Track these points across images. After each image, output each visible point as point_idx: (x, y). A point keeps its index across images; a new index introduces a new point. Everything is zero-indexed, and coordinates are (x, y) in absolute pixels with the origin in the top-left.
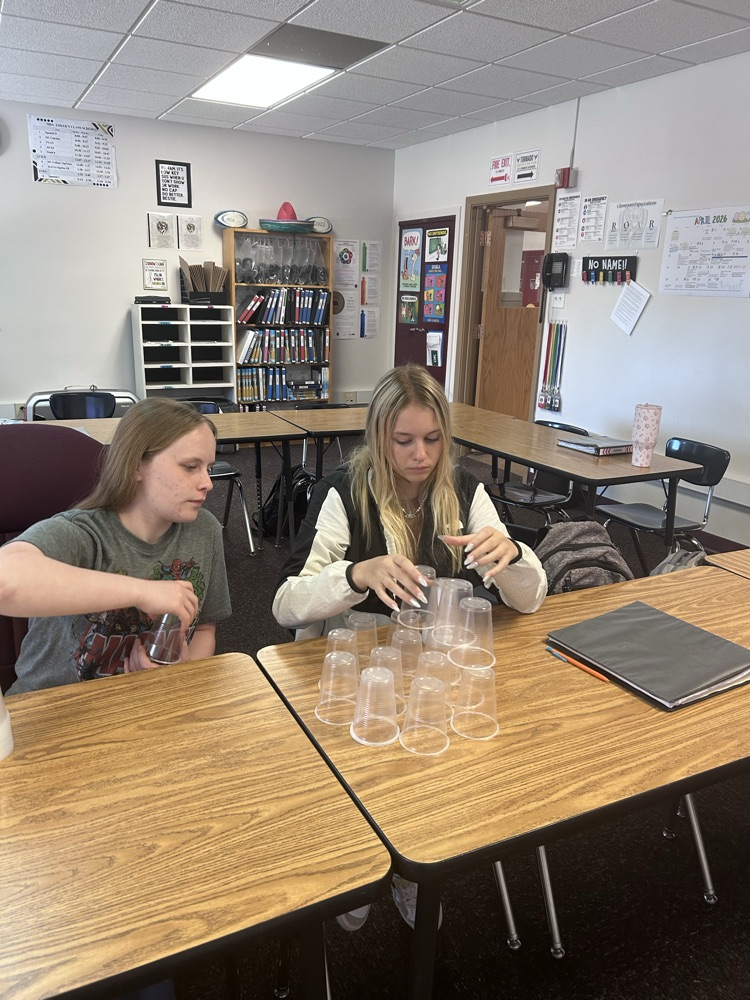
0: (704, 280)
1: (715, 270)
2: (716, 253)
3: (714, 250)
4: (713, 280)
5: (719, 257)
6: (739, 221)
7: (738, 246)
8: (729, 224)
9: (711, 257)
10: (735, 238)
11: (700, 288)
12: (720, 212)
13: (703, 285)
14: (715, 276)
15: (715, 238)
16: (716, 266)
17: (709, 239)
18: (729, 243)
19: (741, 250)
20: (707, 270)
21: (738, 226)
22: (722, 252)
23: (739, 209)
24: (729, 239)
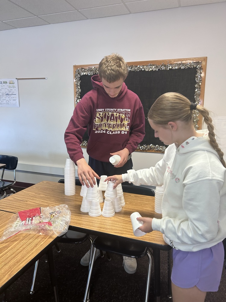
0: (5, 102)
1: (7, 99)
2: (6, 93)
3: (5, 92)
4: (8, 102)
5: (8, 94)
6: (11, 83)
7: (12, 91)
8: (8, 84)
9: (5, 94)
10: (11, 88)
11: (4, 104)
12: (5, 80)
13: (5, 103)
14: (8, 100)
15: (5, 89)
16: (7, 97)
17: (3, 89)
18: (10, 90)
19: (14, 92)
20: (5, 99)
21: (11, 85)
22: (8, 93)
23: (10, 80)
24: (9, 89)
